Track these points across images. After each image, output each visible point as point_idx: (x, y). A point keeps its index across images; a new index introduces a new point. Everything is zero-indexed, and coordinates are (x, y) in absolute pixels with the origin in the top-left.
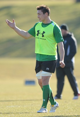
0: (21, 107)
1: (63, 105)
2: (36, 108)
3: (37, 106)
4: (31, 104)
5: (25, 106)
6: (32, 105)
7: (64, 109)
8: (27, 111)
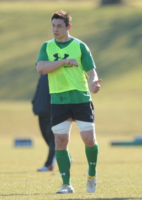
0: (9, 184)
1: (80, 181)
2: (34, 186)
3: (35, 182)
4: (24, 179)
5: (14, 183)
6: (27, 180)
7: (81, 188)
8: (18, 191)
